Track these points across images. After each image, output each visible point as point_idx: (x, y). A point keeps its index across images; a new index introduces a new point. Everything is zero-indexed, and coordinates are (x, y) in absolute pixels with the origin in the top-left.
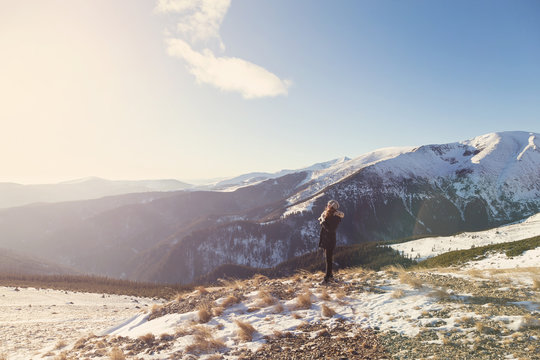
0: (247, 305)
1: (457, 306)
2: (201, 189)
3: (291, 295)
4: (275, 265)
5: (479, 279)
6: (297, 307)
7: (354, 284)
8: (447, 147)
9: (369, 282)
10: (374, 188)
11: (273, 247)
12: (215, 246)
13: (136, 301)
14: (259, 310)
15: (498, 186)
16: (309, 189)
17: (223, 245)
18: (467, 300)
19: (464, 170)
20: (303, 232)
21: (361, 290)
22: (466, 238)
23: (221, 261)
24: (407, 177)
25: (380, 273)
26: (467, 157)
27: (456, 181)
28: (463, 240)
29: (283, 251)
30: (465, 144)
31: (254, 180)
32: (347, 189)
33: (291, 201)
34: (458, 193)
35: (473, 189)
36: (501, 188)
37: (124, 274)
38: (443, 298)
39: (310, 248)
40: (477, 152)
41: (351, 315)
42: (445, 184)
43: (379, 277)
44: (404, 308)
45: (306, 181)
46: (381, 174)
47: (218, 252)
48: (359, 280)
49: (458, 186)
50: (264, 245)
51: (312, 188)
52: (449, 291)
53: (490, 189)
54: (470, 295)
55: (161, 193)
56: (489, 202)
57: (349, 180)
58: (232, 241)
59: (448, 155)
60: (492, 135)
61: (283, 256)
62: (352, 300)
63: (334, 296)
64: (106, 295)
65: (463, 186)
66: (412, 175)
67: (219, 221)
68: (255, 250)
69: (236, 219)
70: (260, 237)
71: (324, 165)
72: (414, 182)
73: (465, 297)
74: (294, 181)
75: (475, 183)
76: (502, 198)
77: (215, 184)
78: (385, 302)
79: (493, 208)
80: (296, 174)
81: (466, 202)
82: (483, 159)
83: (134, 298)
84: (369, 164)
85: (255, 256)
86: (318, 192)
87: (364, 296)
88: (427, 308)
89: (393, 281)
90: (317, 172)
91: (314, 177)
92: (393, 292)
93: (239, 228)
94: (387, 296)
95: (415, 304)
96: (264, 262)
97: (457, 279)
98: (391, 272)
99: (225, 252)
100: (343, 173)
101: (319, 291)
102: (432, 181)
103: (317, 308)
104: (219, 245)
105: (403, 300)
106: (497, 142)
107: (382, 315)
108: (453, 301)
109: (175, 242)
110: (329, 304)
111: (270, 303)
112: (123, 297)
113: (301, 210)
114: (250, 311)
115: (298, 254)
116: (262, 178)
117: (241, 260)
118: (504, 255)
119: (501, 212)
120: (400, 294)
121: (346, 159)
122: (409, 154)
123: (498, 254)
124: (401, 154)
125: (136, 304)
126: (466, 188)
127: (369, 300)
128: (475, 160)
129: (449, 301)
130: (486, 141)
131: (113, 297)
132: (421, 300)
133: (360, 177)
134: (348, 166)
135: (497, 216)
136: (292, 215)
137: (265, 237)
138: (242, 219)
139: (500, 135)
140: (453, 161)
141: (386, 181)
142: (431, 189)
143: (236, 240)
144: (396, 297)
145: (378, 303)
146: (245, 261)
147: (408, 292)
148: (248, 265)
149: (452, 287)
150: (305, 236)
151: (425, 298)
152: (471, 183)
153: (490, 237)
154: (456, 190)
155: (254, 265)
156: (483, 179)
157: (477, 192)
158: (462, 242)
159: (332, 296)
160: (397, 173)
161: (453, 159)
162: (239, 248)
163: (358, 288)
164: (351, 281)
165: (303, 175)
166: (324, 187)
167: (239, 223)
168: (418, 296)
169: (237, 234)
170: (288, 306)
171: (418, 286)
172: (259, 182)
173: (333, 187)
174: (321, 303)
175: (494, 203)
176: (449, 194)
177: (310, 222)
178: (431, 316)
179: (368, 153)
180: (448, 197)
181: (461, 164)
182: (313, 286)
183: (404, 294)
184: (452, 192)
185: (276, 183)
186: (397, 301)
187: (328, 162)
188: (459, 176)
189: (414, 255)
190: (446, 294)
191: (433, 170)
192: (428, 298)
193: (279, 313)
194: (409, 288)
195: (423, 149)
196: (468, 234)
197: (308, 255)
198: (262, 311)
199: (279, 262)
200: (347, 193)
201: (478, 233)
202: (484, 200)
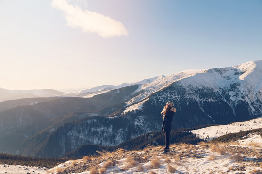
0: (120, 167)
1: (249, 164)
2: (70, 96)
3: (146, 160)
4: (118, 144)
5: (258, 148)
6: (152, 167)
7: (183, 153)
8: (225, 70)
9: (192, 151)
10: (180, 95)
11: (117, 133)
12: (79, 133)
13: (27, 169)
14: (128, 169)
15: (255, 94)
16: (140, 96)
17: (84, 131)
18: (254, 160)
19: (235, 84)
20: (136, 123)
21: (188, 156)
22: (236, 126)
23: (83, 142)
24: (201, 88)
25: (197, 146)
26: (237, 76)
27: (230, 90)
28: (234, 127)
29: (123, 135)
30: (235, 68)
31: (105, 90)
32: (163, 96)
33: (128, 103)
34: (232, 98)
35: (240, 96)
36: (256, 95)
37: (18, 152)
38: (239, 159)
39: (140, 133)
40: (242, 73)
41: (186, 171)
42: (224, 92)
43: (198, 149)
44: (217, 166)
45: (138, 91)
46: (185, 86)
47: (81, 136)
48: (186, 150)
49: (231, 93)
50: (111, 131)
51: (142, 95)
52: (242, 155)
53: (250, 95)
54: (255, 157)
55: (43, 98)
56: (250, 103)
57: (165, 90)
58: (90, 130)
59: (225, 74)
60: (252, 63)
61: (123, 139)
62: (184, 162)
63: (173, 160)
64: (7, 165)
65: (234, 94)
66: (204, 87)
67: (82, 116)
68: (105, 134)
69: (93, 115)
70: (108, 126)
71: (149, 81)
72: (205, 91)
73: (252, 158)
74: (130, 91)
75: (242, 92)
76: (257, 101)
77: (79, 92)
78: (205, 163)
79: (252, 107)
80: (132, 86)
81: (236, 104)
82: (246, 77)
83: (26, 167)
84: (177, 80)
85: (105, 139)
86: (146, 98)
87: (191, 159)
88: (231, 166)
89: (206, 151)
90: (145, 85)
91: (143, 88)
92: (208, 157)
93: (95, 120)
94: (205, 159)
95: (224, 164)
96: (111, 142)
97: (245, 148)
98: (204, 145)
99: (86, 136)
100: (161, 86)
101: (163, 158)
102: (216, 91)
103: (165, 168)
104: (82, 131)
105: (215, 161)
106: (254, 67)
107: (205, 170)
108: (246, 161)
109: (53, 130)
110: (171, 165)
111: (134, 165)
112: (18, 166)
113: (135, 109)
114: (122, 170)
115: (133, 137)
116: (109, 89)
117: (96, 141)
118: (259, 136)
119: (257, 110)
120: (213, 158)
121: (163, 77)
122: (202, 74)
123: (256, 135)
124: (197, 74)
125: (27, 171)
126: (236, 95)
127: (195, 162)
128: (241, 77)
129: (244, 161)
130: (248, 66)
131: (11, 166)
132: (227, 161)
133: (172, 88)
134: (164, 81)
135: (254, 112)
136: (129, 112)
137: (111, 126)
138: (96, 115)
139: (256, 62)
140: (228, 78)
141: (188, 91)
142: (215, 95)
143: (93, 129)
144: (210, 159)
145: (200, 164)
146: (99, 142)
147: (217, 156)
148: (101, 144)
149: (243, 153)
150: (137, 125)
151: (228, 160)
152: (239, 91)
153: (250, 125)
154: (230, 96)
155: (105, 144)
156: (246, 90)
157: (243, 97)
158: (234, 128)
159: (171, 160)
160: (194, 86)
161: (229, 77)
162: (95, 134)
163: (186, 155)
164: (181, 151)
165: (136, 86)
166: (149, 94)
167: (95, 117)
168: (225, 159)
169: (93, 125)
170: (146, 166)
171: (223, 153)
172: (108, 91)
173: (155, 94)
174: (166, 165)
175: (253, 104)
176: (226, 98)
177: (140, 117)
178: (235, 170)
179: (177, 73)
180: (225, 101)
181: (233, 80)
182: (158, 155)
183: (215, 158)
184: (228, 97)
185: (119, 92)
186: (212, 162)
187: (153, 79)
188: (232, 88)
189: (205, 137)
190: (241, 157)
191: (216, 84)
192: (231, 160)
193: (140, 171)
194: (217, 154)
195: (210, 71)
196: (237, 123)
197: (140, 137)
198: (130, 170)
199: (120, 142)
200: (164, 98)
201: (243, 123)
202: (247, 103)
